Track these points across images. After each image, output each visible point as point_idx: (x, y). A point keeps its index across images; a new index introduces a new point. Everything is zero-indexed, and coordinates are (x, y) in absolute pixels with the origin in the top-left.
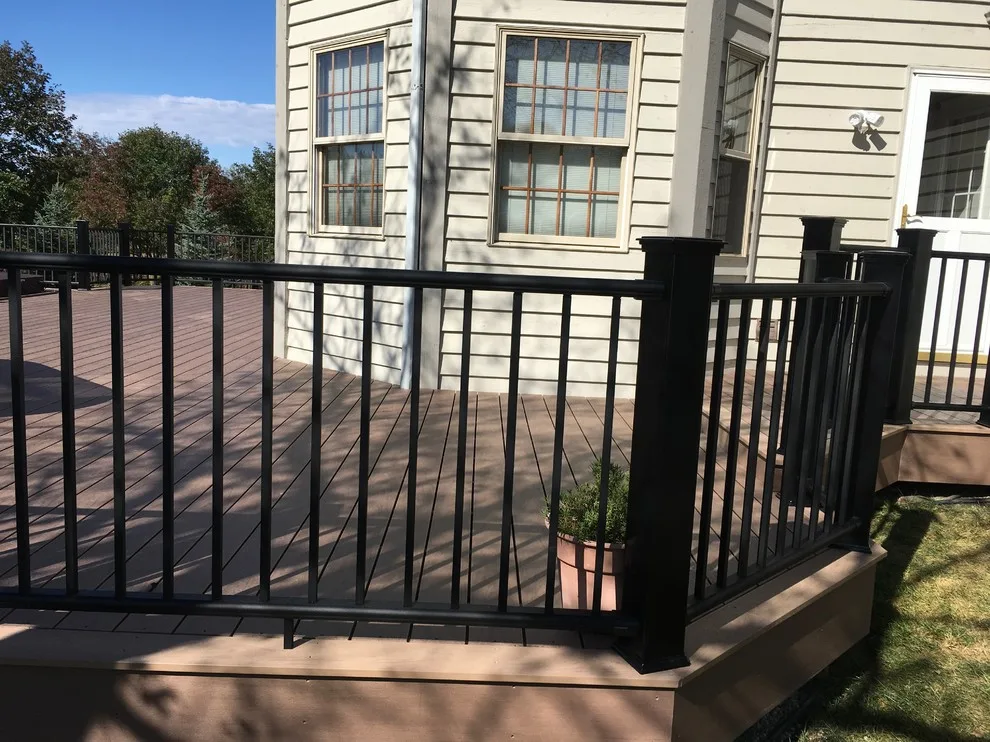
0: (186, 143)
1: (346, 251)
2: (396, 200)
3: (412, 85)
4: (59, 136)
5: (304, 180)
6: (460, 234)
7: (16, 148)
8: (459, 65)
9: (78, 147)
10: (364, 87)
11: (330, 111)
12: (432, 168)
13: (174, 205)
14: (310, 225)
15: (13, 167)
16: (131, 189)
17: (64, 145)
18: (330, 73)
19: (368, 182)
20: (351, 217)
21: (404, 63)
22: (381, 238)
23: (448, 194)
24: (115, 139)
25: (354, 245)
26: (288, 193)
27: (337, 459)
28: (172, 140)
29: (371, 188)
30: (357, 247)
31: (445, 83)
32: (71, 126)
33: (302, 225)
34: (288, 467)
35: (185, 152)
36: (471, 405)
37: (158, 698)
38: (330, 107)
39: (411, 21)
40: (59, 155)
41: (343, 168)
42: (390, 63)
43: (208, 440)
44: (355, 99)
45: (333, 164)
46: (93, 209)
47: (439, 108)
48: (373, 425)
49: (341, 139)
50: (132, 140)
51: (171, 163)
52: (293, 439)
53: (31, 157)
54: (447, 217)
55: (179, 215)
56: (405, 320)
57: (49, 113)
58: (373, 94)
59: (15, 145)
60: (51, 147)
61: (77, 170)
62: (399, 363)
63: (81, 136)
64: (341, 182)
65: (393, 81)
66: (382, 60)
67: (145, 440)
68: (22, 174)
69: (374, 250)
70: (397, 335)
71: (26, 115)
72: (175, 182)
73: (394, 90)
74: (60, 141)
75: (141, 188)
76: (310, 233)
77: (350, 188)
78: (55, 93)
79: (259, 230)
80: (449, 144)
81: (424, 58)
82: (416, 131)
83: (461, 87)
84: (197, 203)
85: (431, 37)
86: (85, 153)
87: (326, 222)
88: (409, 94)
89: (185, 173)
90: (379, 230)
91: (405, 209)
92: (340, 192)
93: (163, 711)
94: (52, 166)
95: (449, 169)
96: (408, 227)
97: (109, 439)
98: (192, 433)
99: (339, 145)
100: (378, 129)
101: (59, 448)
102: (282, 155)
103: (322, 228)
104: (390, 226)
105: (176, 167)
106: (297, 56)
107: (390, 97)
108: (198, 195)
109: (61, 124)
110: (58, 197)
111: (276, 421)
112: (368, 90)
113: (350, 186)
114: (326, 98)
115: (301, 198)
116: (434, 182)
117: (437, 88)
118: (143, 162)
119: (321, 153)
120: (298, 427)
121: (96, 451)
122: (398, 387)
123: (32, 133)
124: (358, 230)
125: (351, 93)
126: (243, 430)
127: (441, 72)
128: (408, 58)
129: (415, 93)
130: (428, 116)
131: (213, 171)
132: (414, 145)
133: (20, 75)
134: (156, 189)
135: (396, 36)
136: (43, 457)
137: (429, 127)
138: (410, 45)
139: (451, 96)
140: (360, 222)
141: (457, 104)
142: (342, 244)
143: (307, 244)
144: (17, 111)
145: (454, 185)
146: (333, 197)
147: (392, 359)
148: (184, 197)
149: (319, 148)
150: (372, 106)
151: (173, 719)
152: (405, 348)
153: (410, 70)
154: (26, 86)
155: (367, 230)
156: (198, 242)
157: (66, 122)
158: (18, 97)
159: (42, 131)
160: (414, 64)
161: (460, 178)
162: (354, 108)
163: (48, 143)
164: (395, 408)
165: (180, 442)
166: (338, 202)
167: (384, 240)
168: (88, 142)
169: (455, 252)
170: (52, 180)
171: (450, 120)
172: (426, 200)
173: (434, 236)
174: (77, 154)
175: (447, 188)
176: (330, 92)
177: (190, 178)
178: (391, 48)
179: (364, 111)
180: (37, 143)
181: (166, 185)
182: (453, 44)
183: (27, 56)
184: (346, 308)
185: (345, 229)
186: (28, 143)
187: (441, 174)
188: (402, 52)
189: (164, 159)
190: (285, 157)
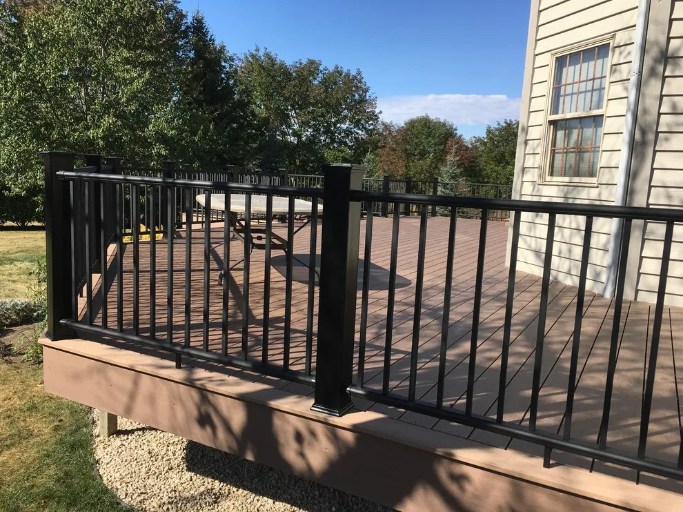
0: (444, 125)
1: (566, 194)
2: (610, 158)
3: (632, 71)
4: (372, 124)
5: (538, 146)
6: (664, 183)
7: (348, 132)
8: (672, 54)
9: (381, 130)
10: (591, 77)
11: (562, 96)
12: (643, 133)
13: (433, 165)
14: (540, 176)
15: (346, 144)
16: (409, 155)
17: (374, 129)
18: (565, 70)
19: (587, 145)
20: (572, 170)
21: (626, 57)
22: (596, 185)
23: (655, 152)
24: (402, 124)
25: (573, 190)
26: (525, 154)
27: (561, 342)
28: (436, 123)
29: (589, 150)
30: (574, 193)
31: (661, 68)
32: (378, 118)
33: (534, 177)
34: (527, 343)
35: (442, 131)
36: (665, 316)
37: (460, 479)
38: (562, 93)
39: (635, 26)
40: (371, 136)
41: (568, 136)
42: (614, 58)
43: (470, 318)
44: (583, 87)
45: (560, 134)
46: (386, 168)
47: (653, 88)
48: (584, 321)
49: (569, 116)
50: (412, 124)
51: (434, 138)
52: (527, 324)
53: (355, 138)
54: (653, 170)
55: (436, 171)
56: (611, 246)
57: (367, 110)
58: (597, 82)
59: (348, 130)
60: (367, 131)
61: (379, 144)
62: (604, 278)
63: (383, 124)
64: (566, 146)
65: (615, 71)
66: (608, 57)
67: (433, 313)
68: (350, 148)
69: (589, 193)
70: (602, 258)
71: (355, 113)
72: (435, 150)
73: (616, 77)
74: (372, 127)
75: (414, 155)
76: (539, 182)
77: (572, 150)
78: (372, 98)
79: (486, 180)
80: (659, 114)
81: (643, 51)
82: (632, 107)
83: (673, 71)
84: (448, 163)
85: (650, 36)
86: (384, 133)
87: (552, 174)
88: (629, 79)
89: (441, 144)
90: (594, 180)
91: (618, 164)
92: (564, 153)
93: (462, 489)
94: (367, 143)
95: (657, 133)
96: (619, 177)
97: (412, 310)
98: (461, 312)
99: (566, 120)
100: (599, 106)
101: (385, 312)
102: (523, 129)
103: (548, 178)
104: (604, 177)
105: (437, 140)
106: (540, 61)
107: (612, 83)
108: (450, 158)
109: (374, 117)
110: (369, 161)
111: (514, 311)
112: (594, 79)
113: (573, 148)
114: (559, 88)
115: (535, 158)
116: (644, 143)
117: (653, 73)
118: (417, 138)
119: (552, 126)
120: (530, 316)
121: (405, 317)
122: (602, 296)
123: (357, 124)
124: (576, 179)
125: (580, 82)
126: (492, 314)
127: (657, 61)
128: (629, 53)
129: (634, 78)
130: (643, 95)
131: (459, 141)
132: (629, 117)
133: (354, 89)
134: (423, 155)
135: (621, 38)
136: (377, 317)
137: (643, 103)
138: (633, 43)
139: (664, 78)
140: (577, 174)
141: (669, 84)
142: (562, 191)
143: (536, 189)
144: (350, 111)
145: (661, 145)
146: (558, 157)
147: (598, 275)
148: (440, 159)
149: (552, 123)
150: (595, 90)
151: (467, 495)
152: (609, 268)
153: (631, 62)
154: (357, 95)
155: (584, 180)
156: (448, 189)
157: (376, 116)
158: (352, 102)
159: (363, 122)
160: (635, 57)
161: (667, 139)
162: (581, 93)
163: (365, 128)
164: (602, 311)
165: (453, 317)
166: (562, 160)
167: (598, 187)
168: (386, 127)
169: (657, 196)
170: (366, 151)
171: (662, 96)
172: (636, 157)
173: (641, 184)
174: (380, 134)
175: (654, 148)
176: (563, 83)
177: (445, 147)
178: (615, 47)
179: (589, 94)
180: (359, 129)
181: (429, 153)
182: (669, 39)
183: (359, 77)
184: (562, 236)
185: (566, 179)
186: (355, 129)
187: (651, 137)
188: (624, 50)
189: (429, 136)
190: (525, 130)
